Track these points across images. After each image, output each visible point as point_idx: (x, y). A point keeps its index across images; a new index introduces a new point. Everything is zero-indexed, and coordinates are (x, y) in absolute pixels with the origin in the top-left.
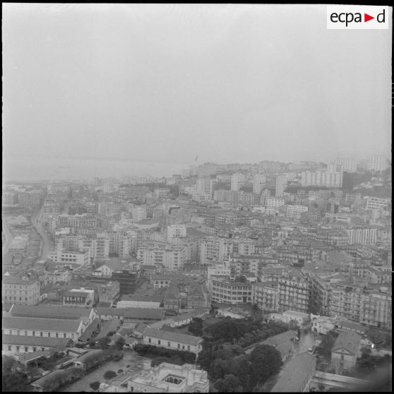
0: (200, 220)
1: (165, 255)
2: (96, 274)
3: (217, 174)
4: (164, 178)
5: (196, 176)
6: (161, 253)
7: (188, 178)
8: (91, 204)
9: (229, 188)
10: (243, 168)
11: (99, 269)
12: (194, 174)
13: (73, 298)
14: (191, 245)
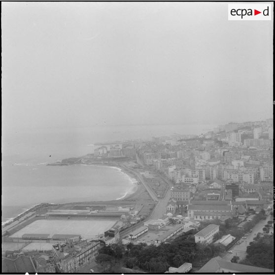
0: (247, 157)
1: (244, 176)
2: (211, 187)
3: (238, 129)
4: (202, 134)
5: (224, 131)
6: (242, 175)
7: (219, 133)
8: (172, 152)
9: (252, 137)
10: (255, 124)
11: (212, 184)
12: (222, 130)
13: (212, 197)
14: (254, 170)
